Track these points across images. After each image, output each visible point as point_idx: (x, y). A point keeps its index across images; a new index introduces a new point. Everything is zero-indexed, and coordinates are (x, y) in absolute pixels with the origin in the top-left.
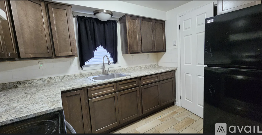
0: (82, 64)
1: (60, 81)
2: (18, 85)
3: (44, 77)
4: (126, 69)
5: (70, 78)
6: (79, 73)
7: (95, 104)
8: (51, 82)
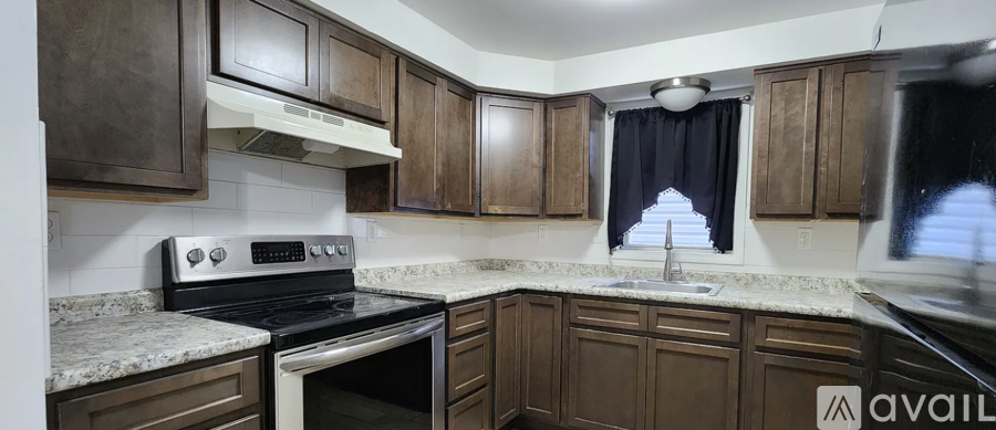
0: (615, 240)
1: (565, 273)
2: (506, 267)
3: (542, 260)
4: (761, 277)
5: (586, 271)
6: (607, 263)
7: (585, 345)
8: (551, 271)
